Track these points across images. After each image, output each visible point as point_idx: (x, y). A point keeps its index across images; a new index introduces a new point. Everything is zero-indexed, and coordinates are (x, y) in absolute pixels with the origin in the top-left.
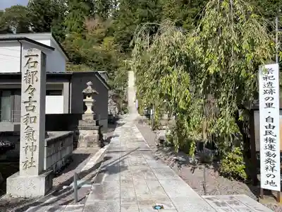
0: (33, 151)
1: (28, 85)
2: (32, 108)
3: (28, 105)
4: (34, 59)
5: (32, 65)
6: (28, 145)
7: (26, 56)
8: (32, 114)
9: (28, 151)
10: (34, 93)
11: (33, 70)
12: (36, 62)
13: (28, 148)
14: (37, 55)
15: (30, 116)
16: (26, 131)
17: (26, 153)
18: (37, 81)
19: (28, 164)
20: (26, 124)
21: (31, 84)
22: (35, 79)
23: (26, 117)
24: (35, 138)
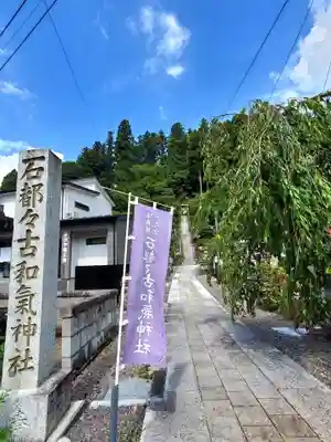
0: (29, 334)
1: (26, 209)
2: (30, 251)
3: (23, 244)
4: (37, 164)
5: (34, 173)
6: (22, 322)
7: (24, 161)
8: (31, 262)
9: (20, 335)
10: (36, 223)
11: (35, 182)
12: (41, 169)
13: (21, 330)
14: (43, 158)
15: (27, 266)
16: (19, 295)
17: (16, 340)
18: (41, 200)
19: (19, 362)
20: (20, 281)
21: (31, 207)
22: (38, 198)
23: (19, 267)
24: (34, 309)
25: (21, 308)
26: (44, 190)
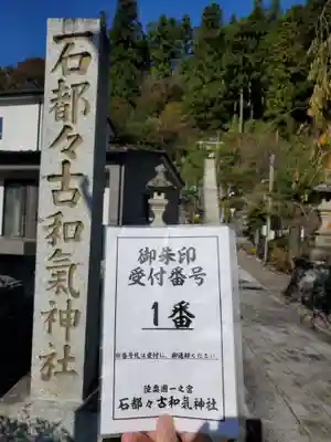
0: (68, 325)
1: (61, 124)
2: (69, 196)
3: (57, 184)
4: (80, 45)
5: (74, 63)
6: (56, 306)
7: (58, 39)
9: (56, 325)
10: (78, 150)
11: (76, 78)
12: (87, 55)
13: (57, 316)
15: (64, 220)
16: (51, 264)
17: (49, 331)
18: (85, 113)
19: (54, 362)
20: (53, 243)
21: (69, 123)
22: (81, 106)
23: (52, 221)
24: (76, 287)
25: (56, 284)
26: (91, 94)
